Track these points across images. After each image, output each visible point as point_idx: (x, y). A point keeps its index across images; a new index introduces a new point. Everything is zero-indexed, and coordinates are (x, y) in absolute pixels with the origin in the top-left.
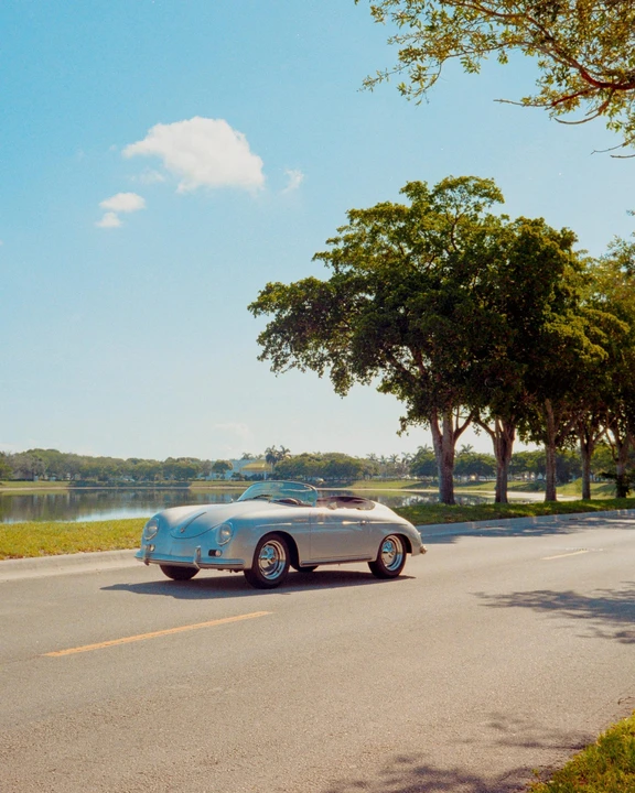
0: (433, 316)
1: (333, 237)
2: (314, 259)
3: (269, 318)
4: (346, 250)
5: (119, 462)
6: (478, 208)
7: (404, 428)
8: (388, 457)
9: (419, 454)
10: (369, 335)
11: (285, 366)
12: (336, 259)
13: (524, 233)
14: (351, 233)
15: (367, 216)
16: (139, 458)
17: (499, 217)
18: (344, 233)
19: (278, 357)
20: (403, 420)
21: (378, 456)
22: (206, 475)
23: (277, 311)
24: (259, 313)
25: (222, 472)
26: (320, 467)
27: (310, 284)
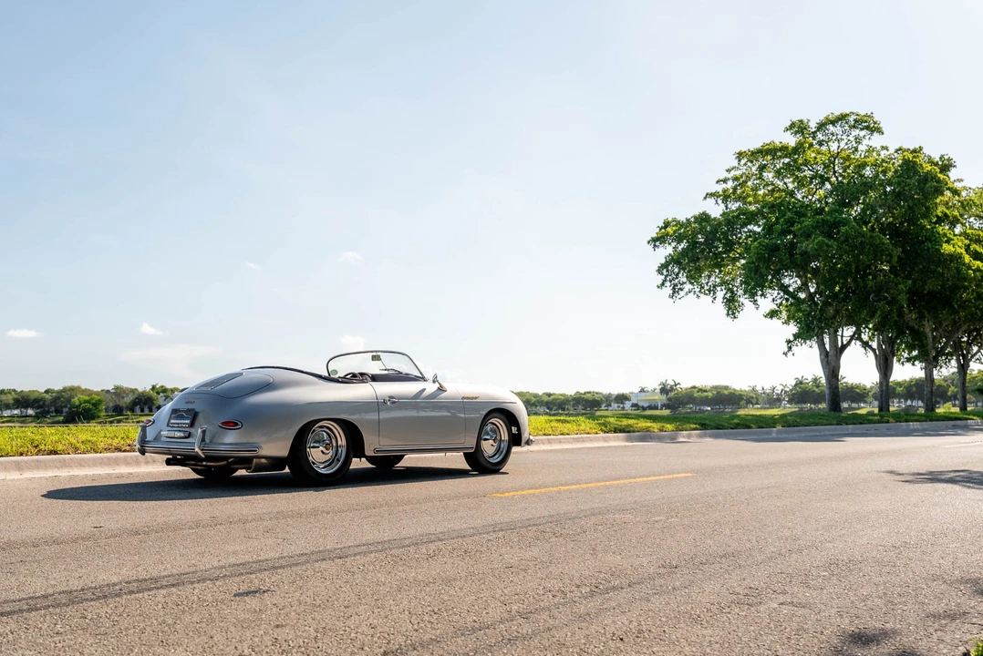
0: (821, 238)
1: (722, 178)
2: (705, 198)
3: (667, 250)
4: (735, 189)
5: (536, 396)
6: (858, 140)
7: (790, 348)
8: (768, 388)
9: (796, 385)
10: (759, 259)
11: (682, 293)
12: (726, 197)
13: (904, 159)
14: (738, 173)
15: (754, 155)
16: (552, 392)
17: (879, 148)
18: (733, 173)
19: (675, 285)
20: (789, 342)
21: (759, 389)
22: (609, 405)
23: (674, 244)
24: (658, 247)
25: (622, 403)
26: (707, 397)
27: (703, 218)
